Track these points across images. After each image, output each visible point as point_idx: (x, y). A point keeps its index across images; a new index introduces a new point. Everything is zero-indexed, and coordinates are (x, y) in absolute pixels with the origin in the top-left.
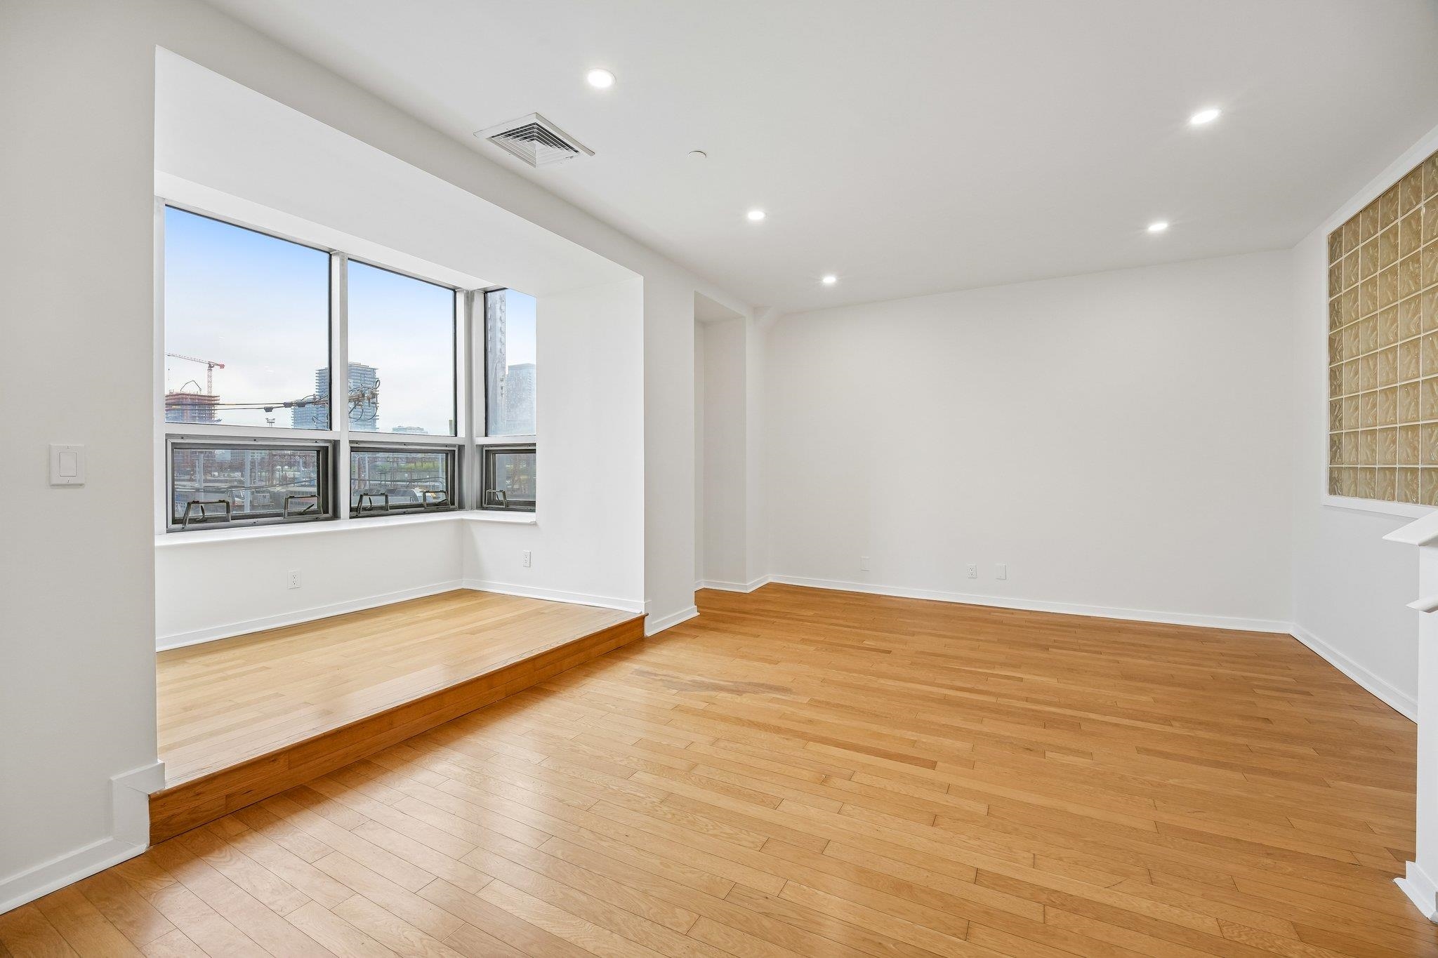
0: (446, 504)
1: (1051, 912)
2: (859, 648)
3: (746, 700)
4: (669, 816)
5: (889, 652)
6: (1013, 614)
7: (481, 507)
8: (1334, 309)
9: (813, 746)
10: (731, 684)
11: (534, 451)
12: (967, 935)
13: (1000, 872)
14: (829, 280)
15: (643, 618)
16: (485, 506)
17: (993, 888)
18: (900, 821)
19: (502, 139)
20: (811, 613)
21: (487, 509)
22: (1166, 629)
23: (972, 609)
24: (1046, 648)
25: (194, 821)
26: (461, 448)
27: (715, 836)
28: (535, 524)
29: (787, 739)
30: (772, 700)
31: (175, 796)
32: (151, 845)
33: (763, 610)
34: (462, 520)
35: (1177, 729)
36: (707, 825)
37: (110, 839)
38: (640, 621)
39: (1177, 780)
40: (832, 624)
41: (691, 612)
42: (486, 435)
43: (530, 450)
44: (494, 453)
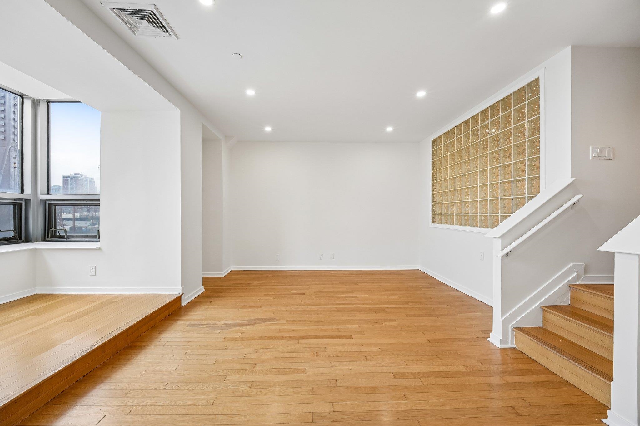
0: (15, 239)
1: (423, 380)
2: (291, 295)
3: (257, 327)
4: (259, 393)
5: (304, 294)
6: (337, 272)
7: (44, 240)
8: (434, 164)
9: (302, 341)
10: (246, 321)
11: (99, 204)
12: (406, 399)
13: (400, 371)
14: (268, 129)
15: (181, 296)
16: (48, 239)
17: (402, 378)
18: (355, 363)
19: (121, 12)
20: (260, 282)
21: (49, 241)
23: (322, 272)
24: (356, 284)
26: (27, 202)
27: (288, 395)
28: (100, 249)
29: (289, 341)
30: (270, 325)
33: (238, 284)
34: (36, 249)
35: (411, 306)
36: (281, 391)
38: (179, 299)
40: (273, 286)
41: (201, 290)
42: (48, 193)
43: (94, 203)
44: (55, 205)
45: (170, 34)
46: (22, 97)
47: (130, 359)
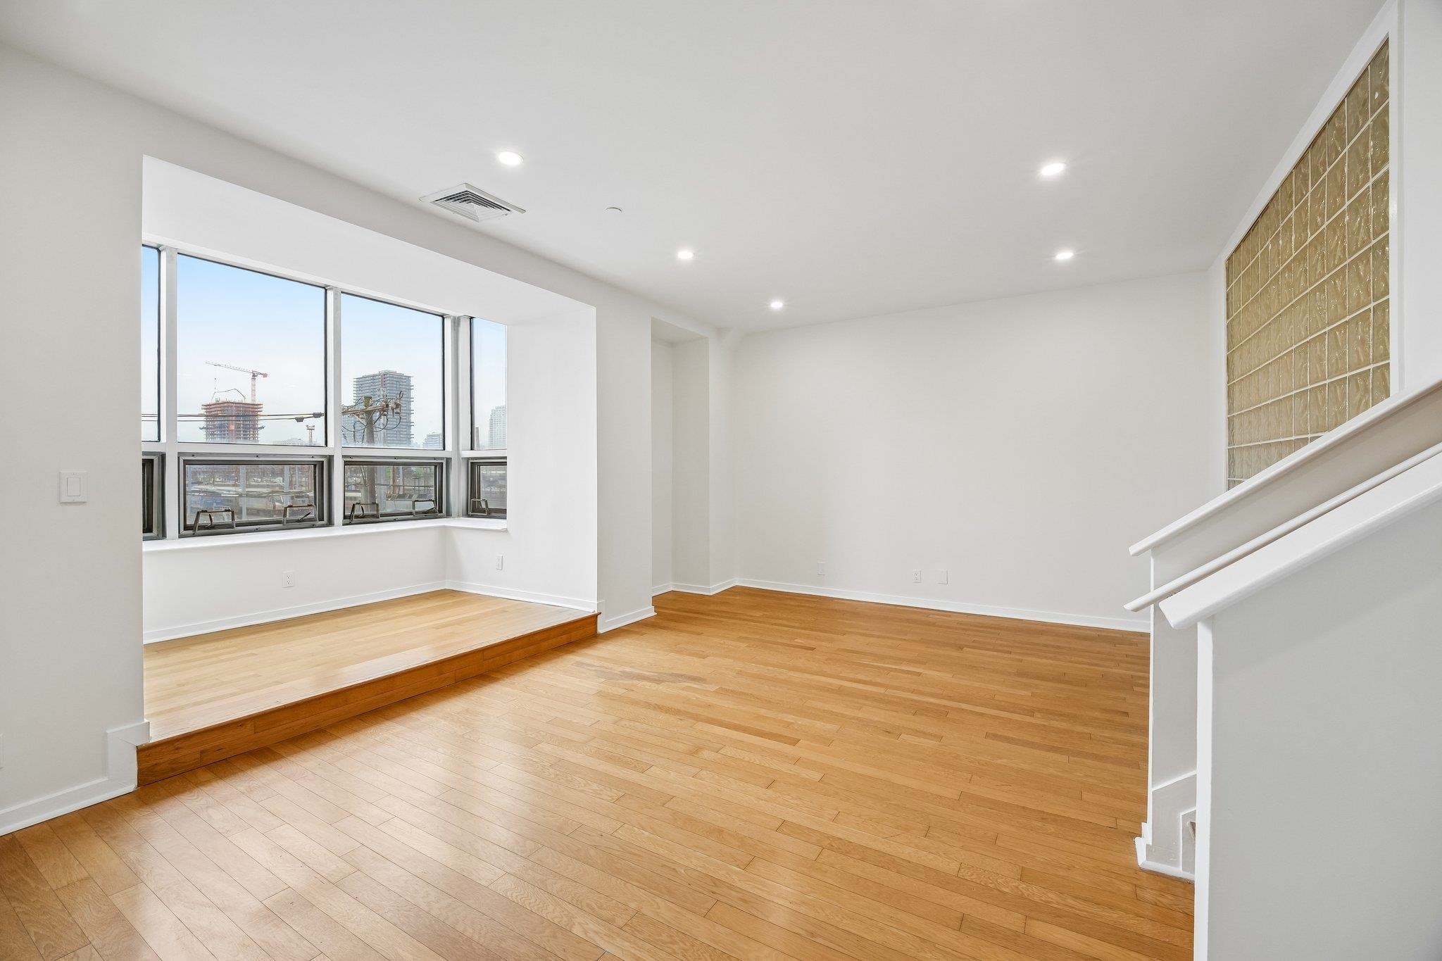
0: (434, 512)
2: (788, 645)
3: (662, 688)
4: (553, 776)
5: (813, 649)
7: (468, 514)
9: (701, 726)
10: (656, 674)
11: (505, 464)
13: (803, 824)
14: (777, 305)
15: (595, 617)
16: (470, 513)
17: (789, 834)
18: (741, 783)
19: (444, 203)
20: (760, 614)
21: (472, 516)
22: (1088, 632)
23: (915, 612)
24: (961, 648)
25: (173, 770)
26: (448, 460)
27: (582, 791)
28: (506, 531)
29: (682, 720)
30: (685, 688)
31: (158, 749)
32: (138, 786)
33: (717, 611)
34: (444, 526)
35: (1037, 720)
36: (580, 783)
37: (106, 779)
38: (593, 619)
39: (1005, 760)
40: (775, 624)
41: (649, 612)
42: (472, 449)
43: (501, 463)
44: (480, 464)
45: (509, 210)
46: (443, 317)
47: (467, 691)
